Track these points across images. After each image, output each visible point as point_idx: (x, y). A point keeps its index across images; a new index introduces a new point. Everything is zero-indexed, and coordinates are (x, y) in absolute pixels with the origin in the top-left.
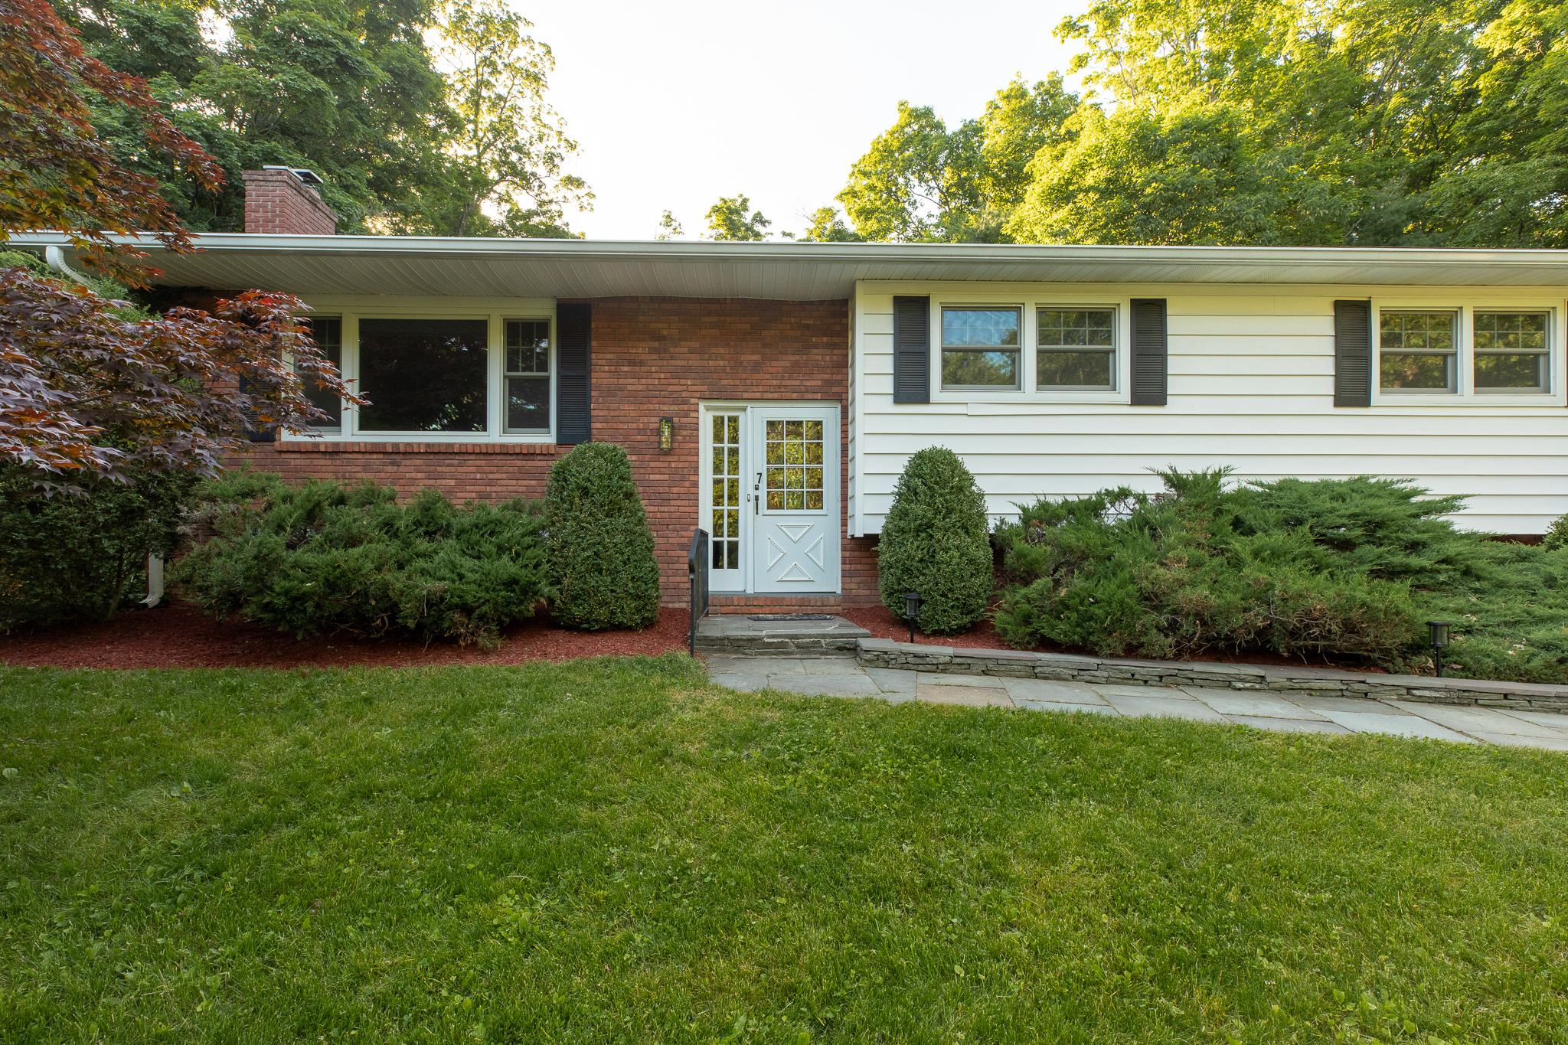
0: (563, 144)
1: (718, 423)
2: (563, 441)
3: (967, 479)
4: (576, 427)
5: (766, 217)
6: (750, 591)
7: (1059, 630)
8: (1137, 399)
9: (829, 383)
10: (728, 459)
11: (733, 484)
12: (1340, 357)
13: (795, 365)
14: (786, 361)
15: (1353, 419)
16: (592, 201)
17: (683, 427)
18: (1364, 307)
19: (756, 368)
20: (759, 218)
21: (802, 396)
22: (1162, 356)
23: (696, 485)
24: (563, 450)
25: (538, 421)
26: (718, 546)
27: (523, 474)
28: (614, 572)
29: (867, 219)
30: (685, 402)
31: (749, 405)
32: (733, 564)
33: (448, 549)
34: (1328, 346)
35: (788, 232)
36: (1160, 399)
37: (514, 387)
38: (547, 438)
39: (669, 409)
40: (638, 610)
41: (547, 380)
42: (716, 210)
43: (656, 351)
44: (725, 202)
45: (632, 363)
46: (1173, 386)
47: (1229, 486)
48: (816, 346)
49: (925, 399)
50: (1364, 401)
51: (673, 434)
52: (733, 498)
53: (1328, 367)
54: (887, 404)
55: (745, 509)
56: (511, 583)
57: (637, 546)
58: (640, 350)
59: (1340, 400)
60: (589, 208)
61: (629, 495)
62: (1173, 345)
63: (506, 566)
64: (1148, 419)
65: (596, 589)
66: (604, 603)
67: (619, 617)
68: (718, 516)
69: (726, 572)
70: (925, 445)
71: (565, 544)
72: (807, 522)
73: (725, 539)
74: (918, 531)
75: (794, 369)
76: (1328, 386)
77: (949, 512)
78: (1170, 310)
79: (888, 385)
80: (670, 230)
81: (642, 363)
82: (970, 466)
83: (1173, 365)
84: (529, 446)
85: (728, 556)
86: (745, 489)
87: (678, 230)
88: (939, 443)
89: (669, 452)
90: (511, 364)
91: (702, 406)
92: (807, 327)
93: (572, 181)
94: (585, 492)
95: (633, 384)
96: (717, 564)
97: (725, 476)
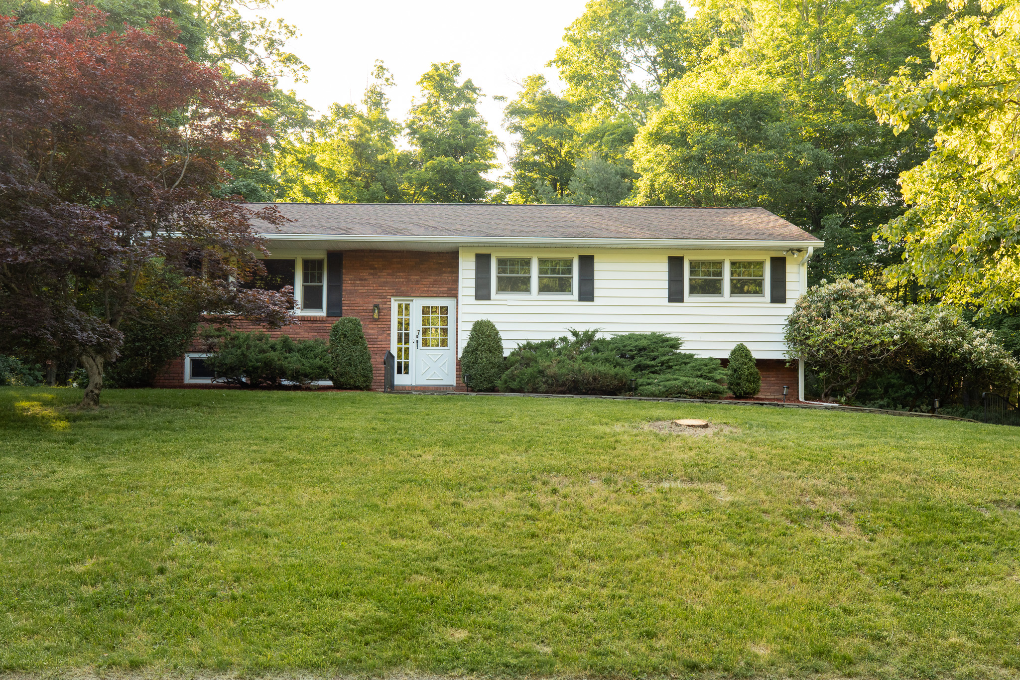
0: (284, 31)
1: (400, 306)
2: (329, 314)
3: (497, 333)
4: (335, 310)
5: (476, 84)
6: (414, 384)
7: (514, 385)
8: (581, 299)
9: (450, 289)
10: (404, 325)
11: (407, 335)
12: (671, 280)
13: (435, 281)
14: (431, 279)
15: (676, 307)
16: (307, 73)
17: (384, 309)
18: (680, 260)
19: (418, 282)
20: (469, 86)
21: (438, 295)
22: (592, 280)
23: (389, 335)
24: (329, 319)
25: (319, 306)
26: (399, 364)
27: (311, 330)
28: (356, 366)
29: (578, 84)
30: (385, 297)
31: (414, 299)
32: (407, 373)
33: (296, 356)
34: (666, 276)
35: (500, 95)
36: (591, 299)
37: (307, 291)
38: (322, 313)
39: (377, 301)
40: (365, 382)
41: (322, 286)
42: (427, 77)
43: (372, 274)
44: (437, 69)
45: (361, 280)
46: (597, 293)
47: (598, 336)
48: (445, 272)
49: (489, 298)
50: (681, 300)
51: (379, 312)
52: (407, 342)
53: (666, 285)
54: (472, 300)
55: (412, 346)
56: (320, 367)
57: (365, 357)
58: (365, 274)
59: (671, 300)
60: (304, 80)
61: (361, 338)
62: (597, 275)
63: (317, 361)
64: (586, 307)
65: (349, 372)
66: (352, 378)
67: (358, 384)
68: (400, 350)
69: (403, 376)
70: (479, 318)
71: (338, 355)
72: (441, 352)
73: (403, 360)
74: (473, 351)
75: (435, 283)
76: (666, 293)
77: (485, 344)
78: (595, 260)
79: (472, 292)
80: (382, 81)
81: (365, 280)
82: (498, 327)
83: (597, 284)
84: (314, 317)
85: (404, 369)
86: (412, 338)
87: (391, 81)
88: (485, 318)
89: (376, 320)
90: (305, 279)
91: (393, 299)
92: (441, 263)
93: (290, 59)
94: (345, 336)
95: (361, 289)
96: (399, 372)
97: (403, 332)
